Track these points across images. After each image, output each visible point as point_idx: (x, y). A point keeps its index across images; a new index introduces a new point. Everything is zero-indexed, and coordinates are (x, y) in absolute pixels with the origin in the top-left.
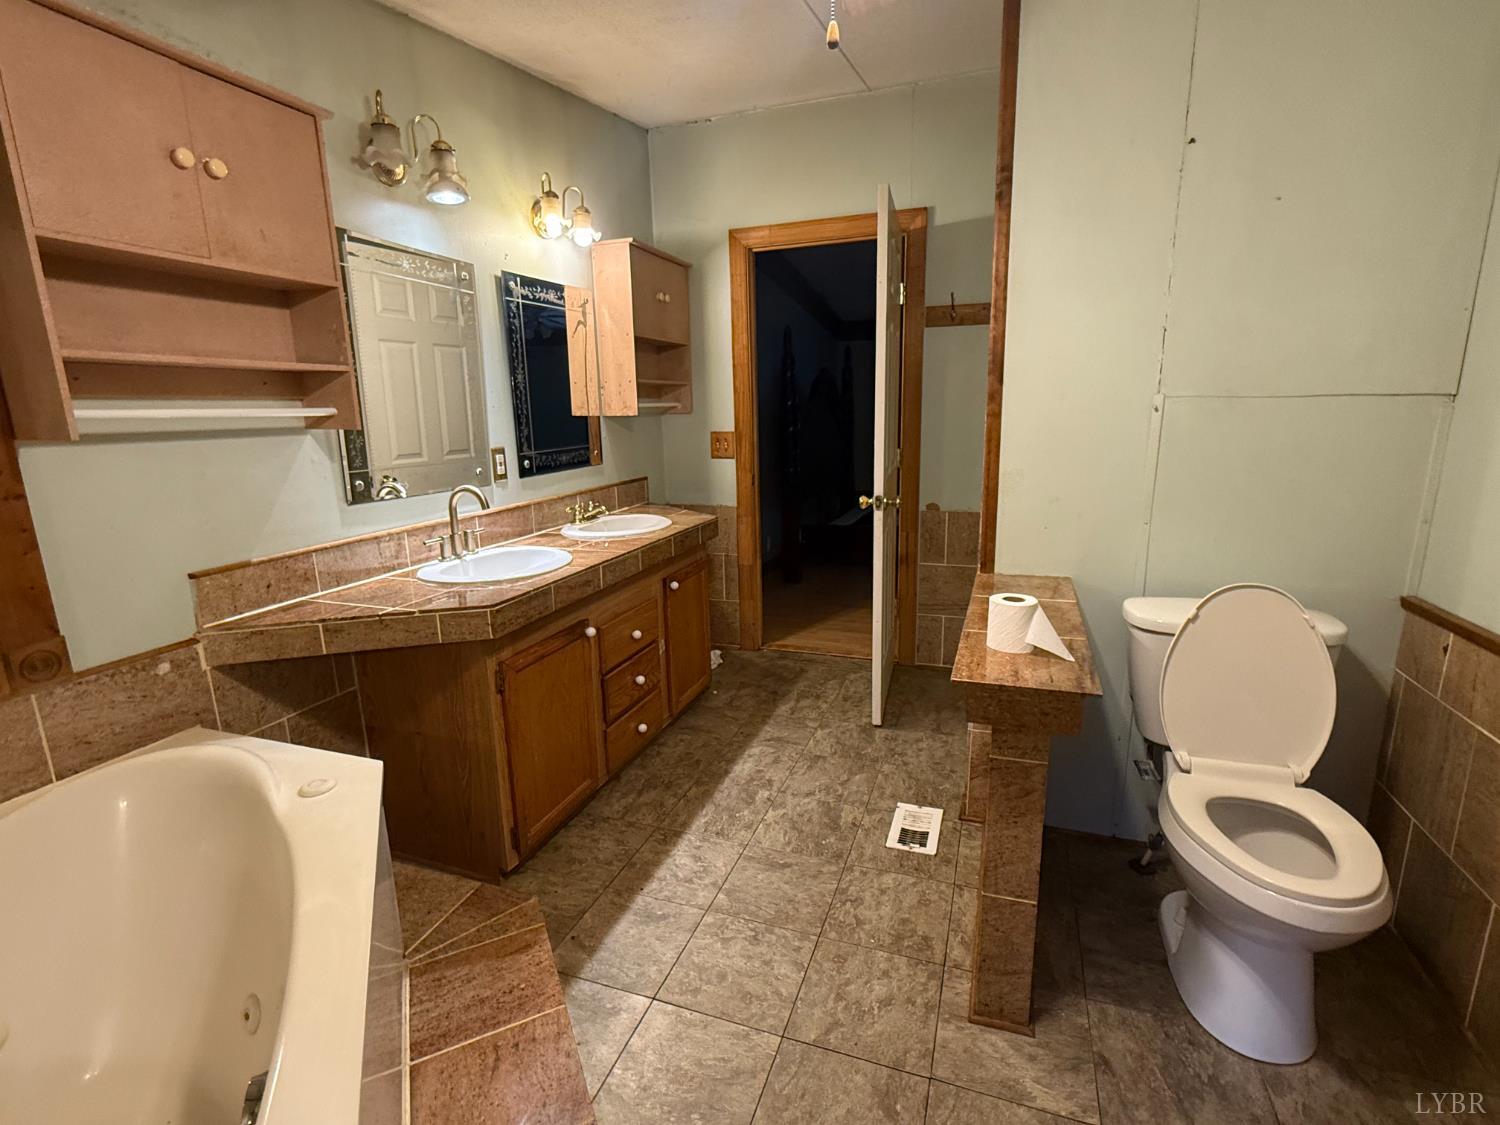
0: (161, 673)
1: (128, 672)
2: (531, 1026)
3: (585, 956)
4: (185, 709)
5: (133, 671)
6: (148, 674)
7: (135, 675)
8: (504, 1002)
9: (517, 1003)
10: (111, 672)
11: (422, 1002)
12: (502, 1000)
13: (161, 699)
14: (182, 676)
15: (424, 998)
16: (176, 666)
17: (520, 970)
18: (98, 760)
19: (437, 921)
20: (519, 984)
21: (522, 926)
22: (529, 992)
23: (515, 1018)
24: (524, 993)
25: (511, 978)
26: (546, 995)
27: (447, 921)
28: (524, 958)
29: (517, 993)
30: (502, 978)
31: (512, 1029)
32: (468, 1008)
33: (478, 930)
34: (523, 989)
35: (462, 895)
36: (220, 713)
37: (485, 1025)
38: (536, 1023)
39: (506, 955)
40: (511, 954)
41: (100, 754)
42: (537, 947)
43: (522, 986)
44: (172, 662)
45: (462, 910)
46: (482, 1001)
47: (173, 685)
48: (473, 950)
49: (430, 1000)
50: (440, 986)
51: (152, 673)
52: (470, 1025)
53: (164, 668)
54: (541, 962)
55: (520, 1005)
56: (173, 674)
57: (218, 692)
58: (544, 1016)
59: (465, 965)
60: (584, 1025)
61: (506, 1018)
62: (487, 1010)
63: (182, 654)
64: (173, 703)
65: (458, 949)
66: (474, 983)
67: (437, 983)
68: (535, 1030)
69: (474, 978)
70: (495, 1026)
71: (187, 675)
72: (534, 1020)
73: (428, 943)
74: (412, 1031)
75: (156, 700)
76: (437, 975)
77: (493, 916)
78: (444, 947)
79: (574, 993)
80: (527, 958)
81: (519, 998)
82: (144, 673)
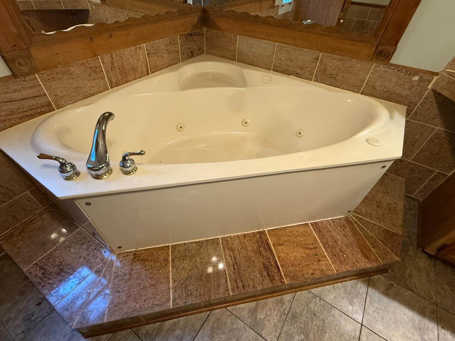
0: (413, 79)
1: (404, 72)
2: (325, 260)
3: (382, 290)
4: (408, 98)
5: (406, 73)
6: (409, 77)
7: (405, 75)
8: (336, 249)
9: (336, 254)
10: (399, 69)
11: (334, 222)
12: (337, 248)
13: (405, 89)
14: (418, 85)
15: (335, 223)
16: (420, 80)
17: (353, 254)
18: (373, 95)
19: (373, 221)
20: (345, 254)
21: (378, 254)
22: (342, 258)
23: (329, 254)
24: (341, 256)
25: (348, 251)
26: (341, 265)
27: (375, 225)
28: (360, 256)
29: (341, 254)
30: (348, 247)
31: (323, 253)
32: (332, 237)
33: (372, 237)
34: (343, 256)
35: (391, 228)
36: (418, 107)
37: (324, 244)
38: (327, 262)
39: (360, 248)
40: (361, 251)
41: (374, 94)
42: (367, 261)
43: (345, 256)
44: (421, 77)
45: (382, 229)
46: (336, 241)
47: (413, 86)
48: (361, 236)
49: (334, 225)
50: (341, 227)
51: (411, 78)
52: (325, 238)
53: (416, 78)
54: (358, 263)
55: (335, 255)
56: (417, 83)
57: (424, 100)
58: (330, 264)
59: (352, 233)
60: (343, 289)
61: (328, 251)
62: (331, 244)
63: (426, 77)
64: (407, 93)
65: (360, 230)
66: (344, 238)
67: (343, 226)
68: (324, 261)
69: (346, 238)
70: (325, 247)
71: (421, 86)
72: (328, 260)
73: (362, 220)
74: (321, 222)
75: (402, 88)
76: (346, 225)
77: (382, 242)
78: (360, 226)
79: (359, 284)
80: (359, 256)
81: (338, 255)
82: (408, 76)
